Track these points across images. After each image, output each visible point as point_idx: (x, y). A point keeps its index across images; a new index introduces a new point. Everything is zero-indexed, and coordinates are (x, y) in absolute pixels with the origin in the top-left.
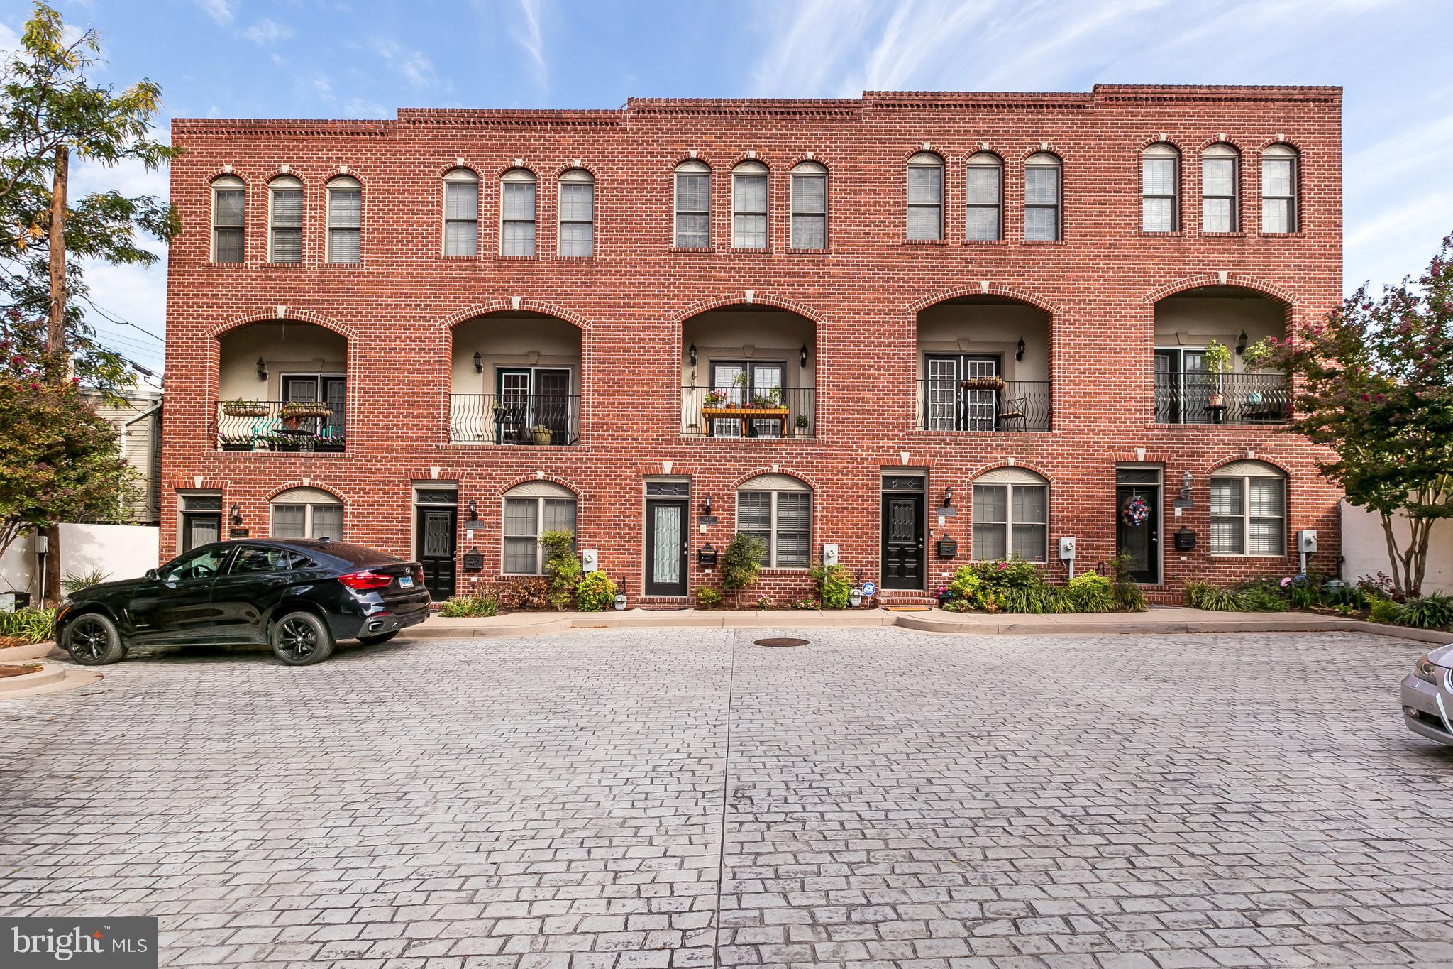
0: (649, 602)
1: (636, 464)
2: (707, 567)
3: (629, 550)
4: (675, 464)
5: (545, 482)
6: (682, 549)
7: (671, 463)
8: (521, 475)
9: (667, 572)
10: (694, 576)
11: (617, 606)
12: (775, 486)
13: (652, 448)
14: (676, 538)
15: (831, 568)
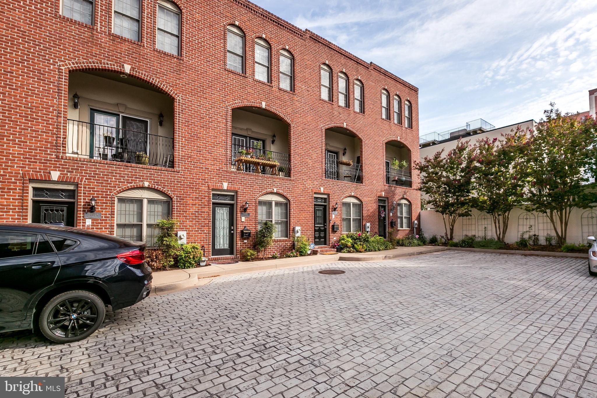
0: (215, 260)
1: (208, 182)
2: (245, 239)
3: (204, 231)
4: (229, 184)
5: (149, 189)
6: (230, 230)
7: (227, 183)
8: (131, 183)
9: (222, 243)
10: (239, 243)
11: (202, 264)
13: (217, 174)
14: (226, 224)
15: (298, 237)
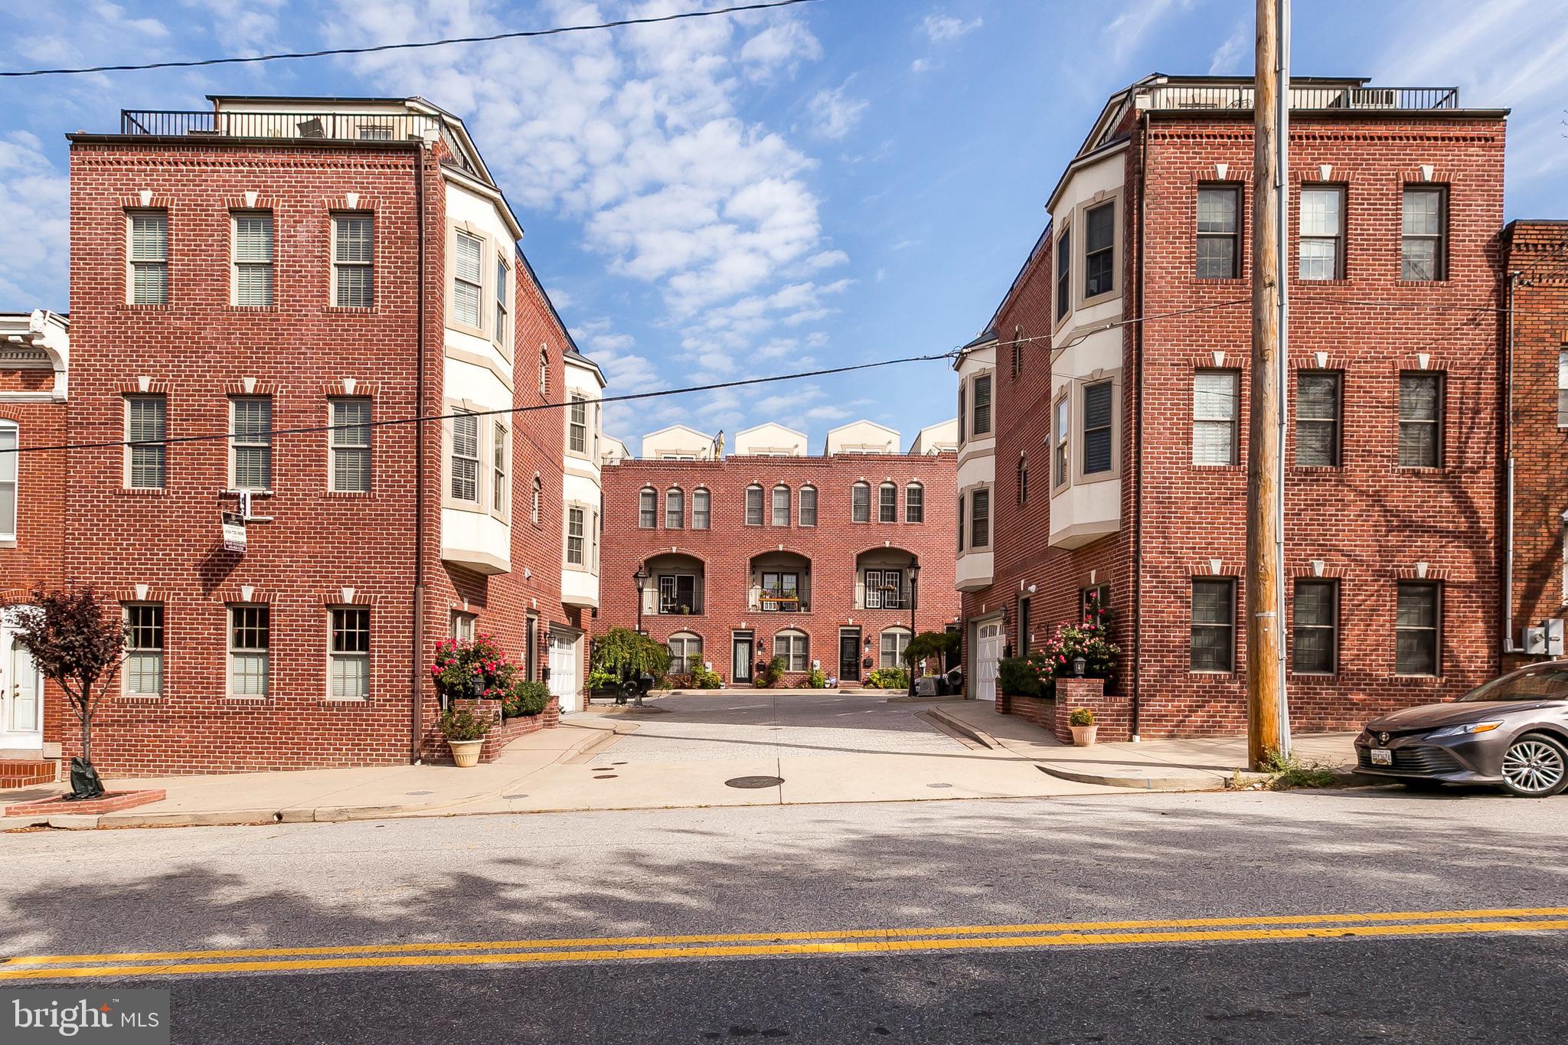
0: (735, 685)
1: (729, 623)
3: (726, 662)
5: (687, 631)
7: (745, 623)
8: (676, 628)
9: (742, 672)
12: (792, 634)
13: (736, 616)
14: (747, 657)
15: (817, 670)
